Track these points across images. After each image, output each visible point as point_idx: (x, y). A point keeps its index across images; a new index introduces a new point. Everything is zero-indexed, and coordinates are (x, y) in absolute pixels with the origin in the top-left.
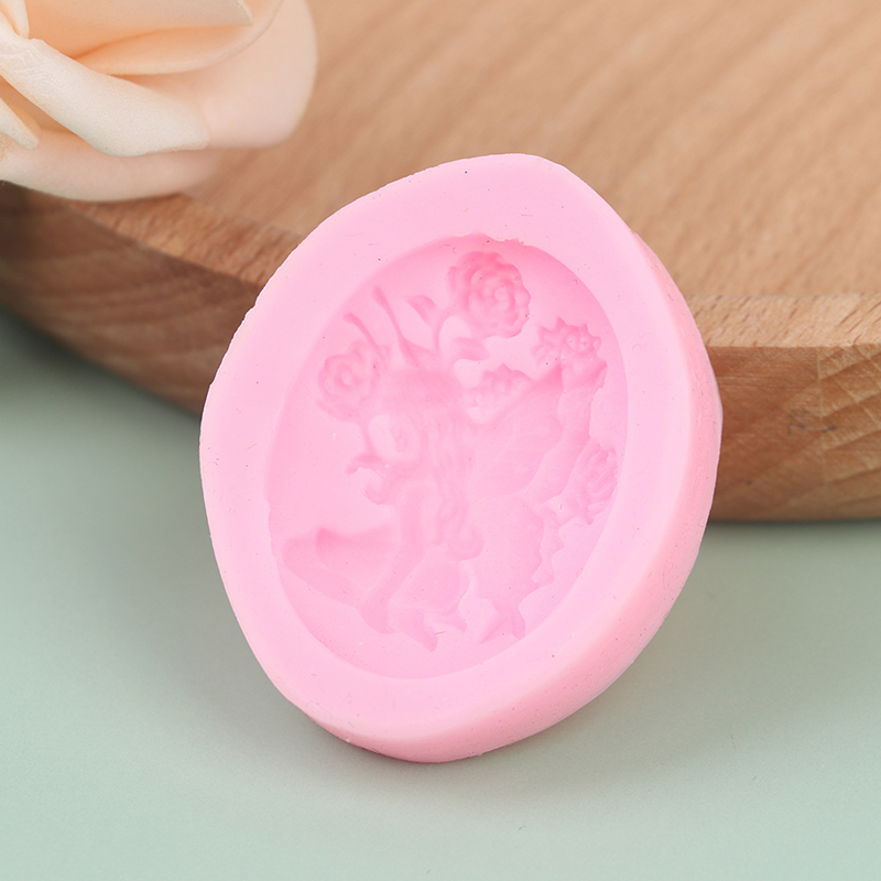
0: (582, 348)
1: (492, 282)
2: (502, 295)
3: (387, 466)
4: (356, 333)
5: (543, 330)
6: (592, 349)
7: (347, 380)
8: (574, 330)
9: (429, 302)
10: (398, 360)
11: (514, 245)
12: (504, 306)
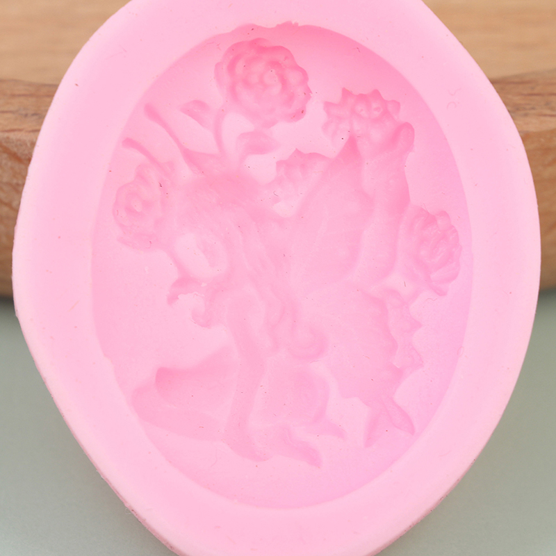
0: (376, 114)
1: (259, 67)
2: (271, 77)
3: (204, 285)
4: (138, 156)
5: (328, 105)
6: (386, 113)
7: (138, 207)
8: (362, 98)
9: (201, 105)
10: (185, 173)
11: (288, 28)
12: (276, 89)
